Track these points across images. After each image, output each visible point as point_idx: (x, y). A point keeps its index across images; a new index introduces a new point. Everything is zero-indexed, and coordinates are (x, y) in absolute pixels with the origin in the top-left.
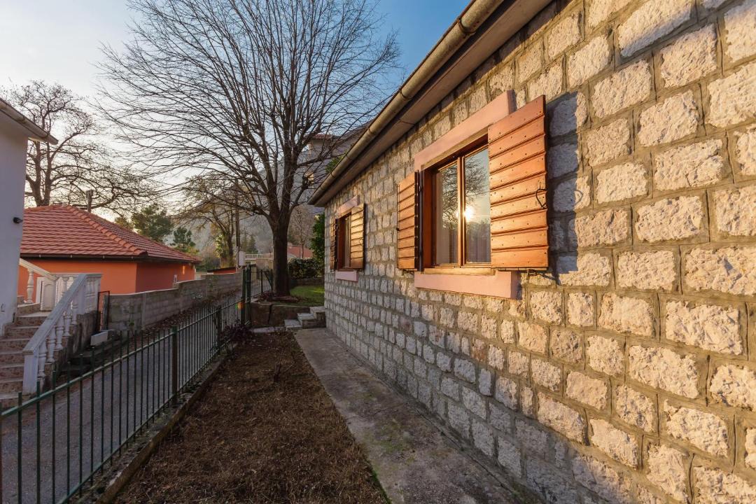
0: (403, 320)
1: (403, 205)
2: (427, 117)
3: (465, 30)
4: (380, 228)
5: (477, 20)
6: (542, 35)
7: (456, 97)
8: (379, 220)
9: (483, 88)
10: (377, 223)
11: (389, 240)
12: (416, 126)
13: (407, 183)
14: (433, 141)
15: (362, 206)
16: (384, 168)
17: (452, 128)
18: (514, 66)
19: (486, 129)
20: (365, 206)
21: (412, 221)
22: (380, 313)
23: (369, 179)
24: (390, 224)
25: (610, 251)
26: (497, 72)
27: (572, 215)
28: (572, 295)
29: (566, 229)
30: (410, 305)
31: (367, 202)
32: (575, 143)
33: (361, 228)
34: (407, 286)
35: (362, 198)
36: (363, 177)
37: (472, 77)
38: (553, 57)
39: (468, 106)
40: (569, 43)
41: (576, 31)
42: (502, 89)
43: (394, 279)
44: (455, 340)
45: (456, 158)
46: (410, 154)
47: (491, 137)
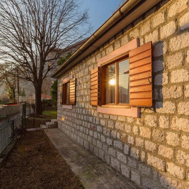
0: (92, 125)
1: (92, 80)
2: (103, 45)
3: (121, 13)
4: (82, 88)
5: (127, 10)
6: (150, 18)
7: (115, 38)
8: (82, 85)
9: (127, 36)
10: (81, 86)
11: (86, 93)
12: (98, 49)
13: (95, 71)
14: (106, 55)
15: (74, 79)
16: (84, 64)
17: (114, 50)
18: (139, 29)
19: (128, 52)
20: (76, 79)
21: (97, 86)
22: (82, 122)
23: (78, 68)
24: (87, 87)
25: (175, 101)
26: (132, 30)
27: (161, 87)
28: (161, 117)
29: (159, 92)
30: (95, 119)
31: (77, 78)
32: (163, 60)
33: (74, 88)
34: (94, 112)
35: (74, 76)
36: (75, 67)
37: (122, 31)
38: (154, 27)
39: (121, 43)
40: (161, 22)
41: (164, 18)
42: (135, 37)
43: (88, 109)
44: (114, 133)
45: (115, 62)
46: (96, 60)
47: (130, 55)
